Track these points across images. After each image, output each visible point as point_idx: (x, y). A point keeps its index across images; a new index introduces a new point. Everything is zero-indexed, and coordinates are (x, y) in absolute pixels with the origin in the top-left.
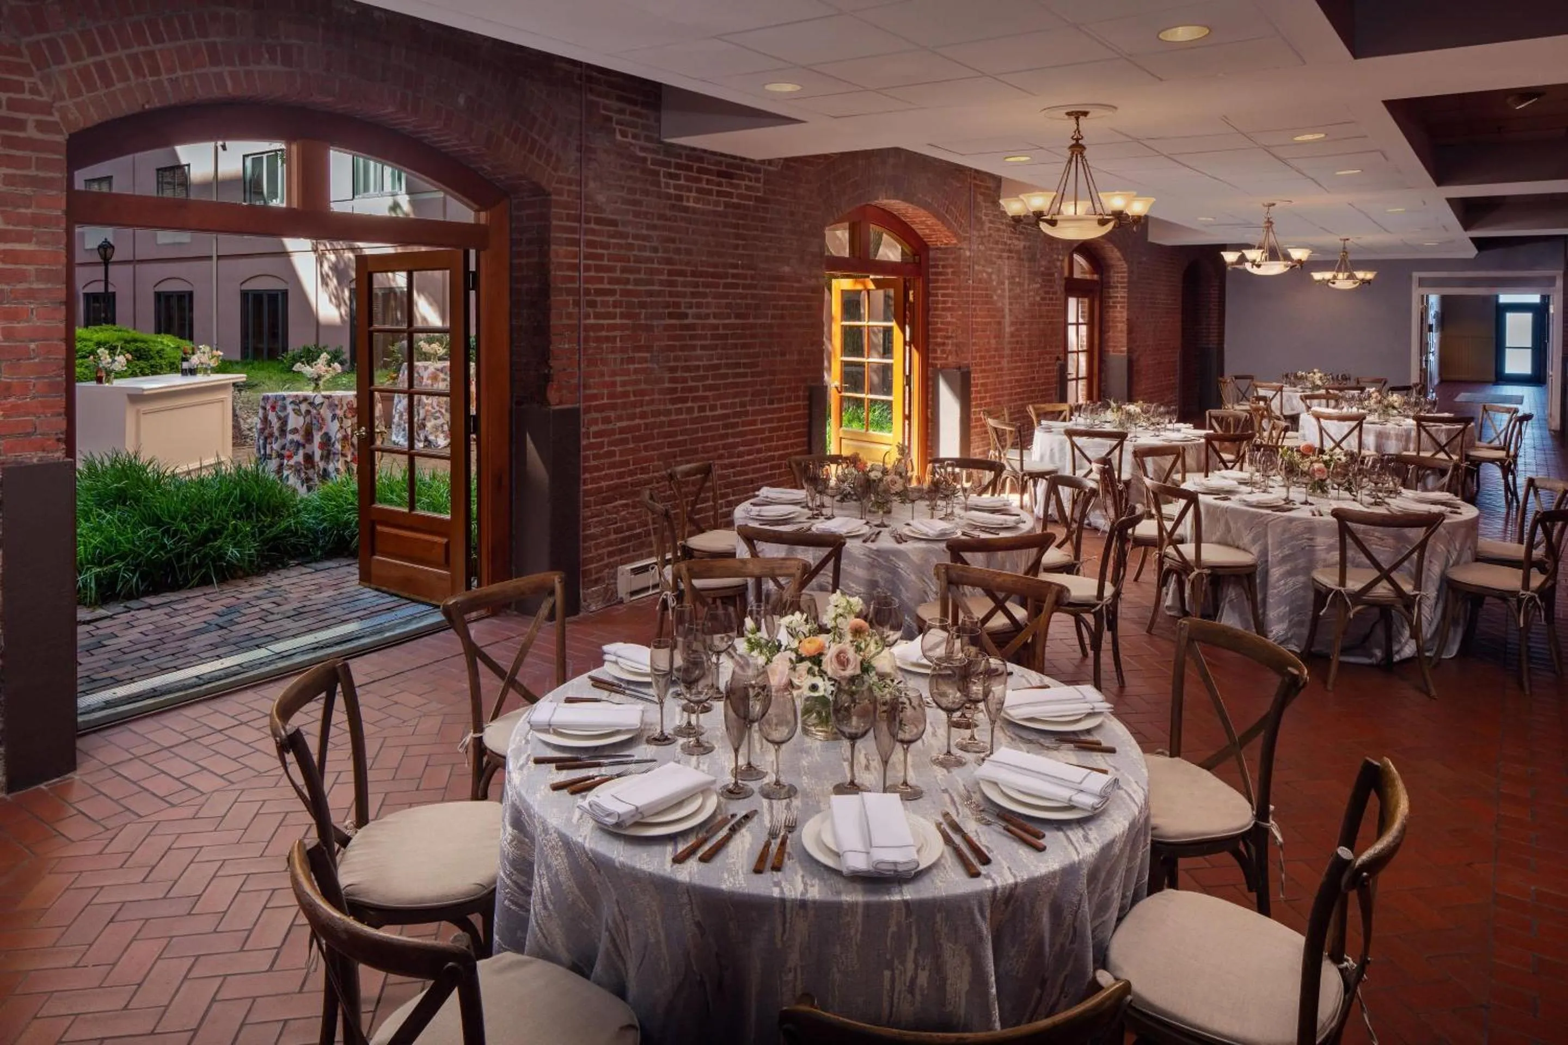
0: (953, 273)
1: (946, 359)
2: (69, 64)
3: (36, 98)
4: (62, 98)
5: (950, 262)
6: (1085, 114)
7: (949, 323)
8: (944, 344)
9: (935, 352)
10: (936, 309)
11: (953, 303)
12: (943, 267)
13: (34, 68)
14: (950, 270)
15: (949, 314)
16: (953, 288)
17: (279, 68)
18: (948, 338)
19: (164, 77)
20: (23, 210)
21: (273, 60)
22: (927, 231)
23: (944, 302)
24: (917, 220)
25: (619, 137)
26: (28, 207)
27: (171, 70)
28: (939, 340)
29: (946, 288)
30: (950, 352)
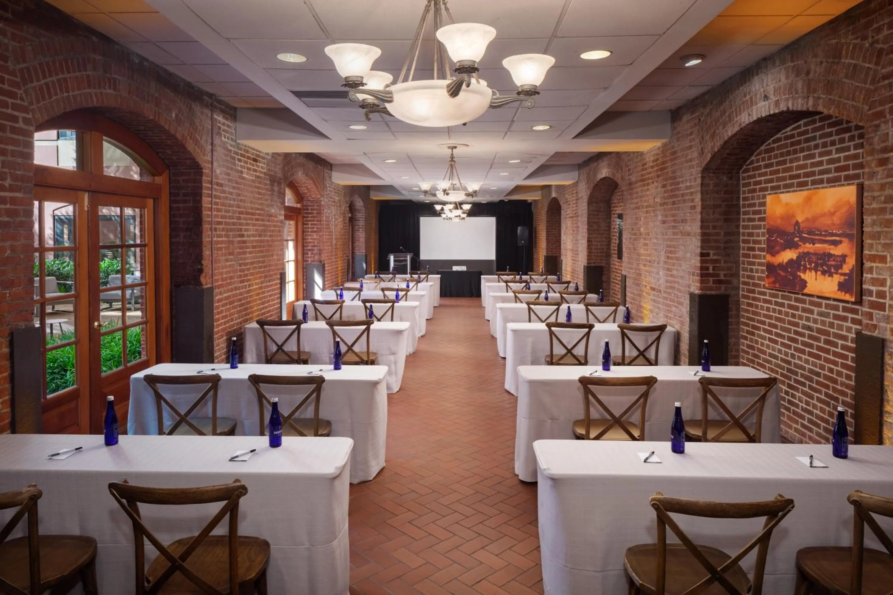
0: (317, 213)
1: (314, 257)
2: (35, 84)
3: (22, 103)
4: (33, 104)
5: (315, 207)
6: (456, 147)
7: (315, 239)
8: (312, 250)
9: (308, 254)
10: (308, 232)
11: (317, 228)
12: (312, 210)
13: (21, 84)
14: (315, 212)
15: (315, 234)
16: (317, 221)
17: (111, 91)
18: (314, 246)
19: (71, 94)
20: (18, 172)
21: (110, 87)
22: (306, 191)
23: (312, 228)
24: (303, 185)
25: (223, 139)
26: (20, 170)
27: (73, 91)
28: (310, 248)
29: (314, 221)
30: (316, 254)
